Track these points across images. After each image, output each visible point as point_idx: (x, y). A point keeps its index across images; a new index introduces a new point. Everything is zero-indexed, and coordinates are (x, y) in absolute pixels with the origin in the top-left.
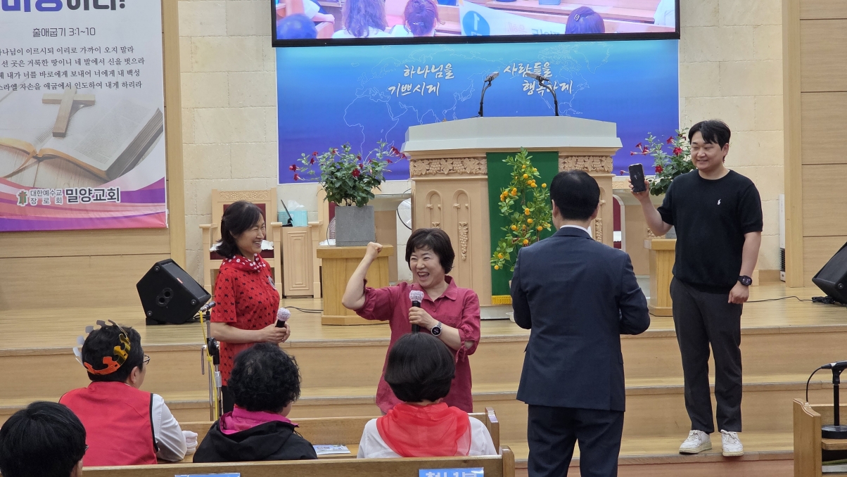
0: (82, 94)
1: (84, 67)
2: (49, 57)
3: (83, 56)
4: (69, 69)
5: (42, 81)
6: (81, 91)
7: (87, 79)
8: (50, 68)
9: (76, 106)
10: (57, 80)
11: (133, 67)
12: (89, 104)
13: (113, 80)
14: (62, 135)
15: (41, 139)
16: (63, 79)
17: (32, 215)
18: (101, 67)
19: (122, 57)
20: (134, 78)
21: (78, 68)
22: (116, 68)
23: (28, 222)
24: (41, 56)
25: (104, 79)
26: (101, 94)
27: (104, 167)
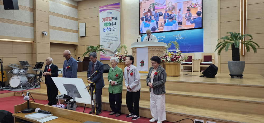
0: (112, 42)
1: (112, 38)
2: (108, 37)
3: (112, 37)
4: (110, 39)
5: (107, 40)
6: (111, 42)
7: (112, 40)
8: (108, 39)
9: (111, 44)
10: (109, 40)
11: (117, 38)
12: (112, 43)
13: (115, 40)
14: (109, 47)
15: (107, 48)
16: (110, 40)
17: (106, 58)
18: (114, 38)
19: (116, 37)
20: (117, 40)
21: (111, 39)
22: (115, 38)
23: (106, 59)
24: (107, 37)
25: (114, 40)
26: (114, 42)
27: (114, 52)
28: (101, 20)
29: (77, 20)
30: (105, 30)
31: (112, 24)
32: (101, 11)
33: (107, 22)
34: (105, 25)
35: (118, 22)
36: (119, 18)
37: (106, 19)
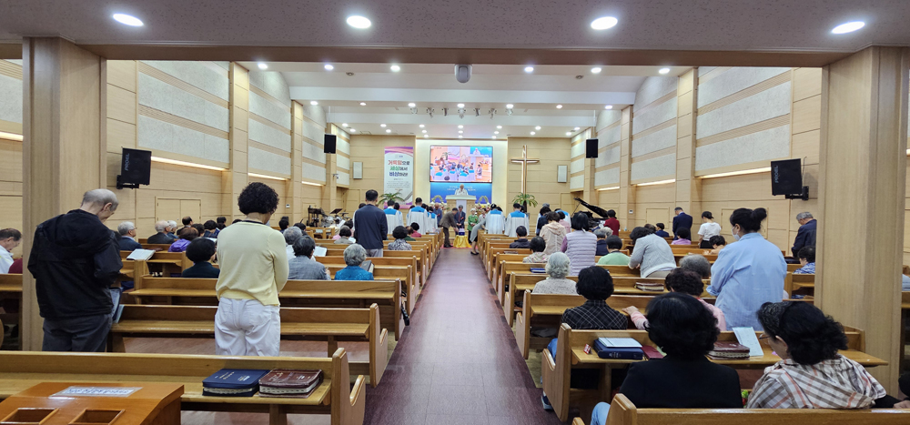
0: (401, 188)
1: (401, 184)
3: (400, 182)
5: (395, 186)
7: (401, 186)
12: (402, 190)
16: (398, 186)
18: (403, 184)
20: (408, 186)
22: (406, 184)
24: (395, 183)
25: (404, 186)
28: (386, 162)
29: (348, 156)
30: (391, 174)
31: (402, 169)
32: (386, 152)
33: (395, 165)
34: (392, 168)
35: (410, 167)
36: (411, 163)
37: (395, 162)
